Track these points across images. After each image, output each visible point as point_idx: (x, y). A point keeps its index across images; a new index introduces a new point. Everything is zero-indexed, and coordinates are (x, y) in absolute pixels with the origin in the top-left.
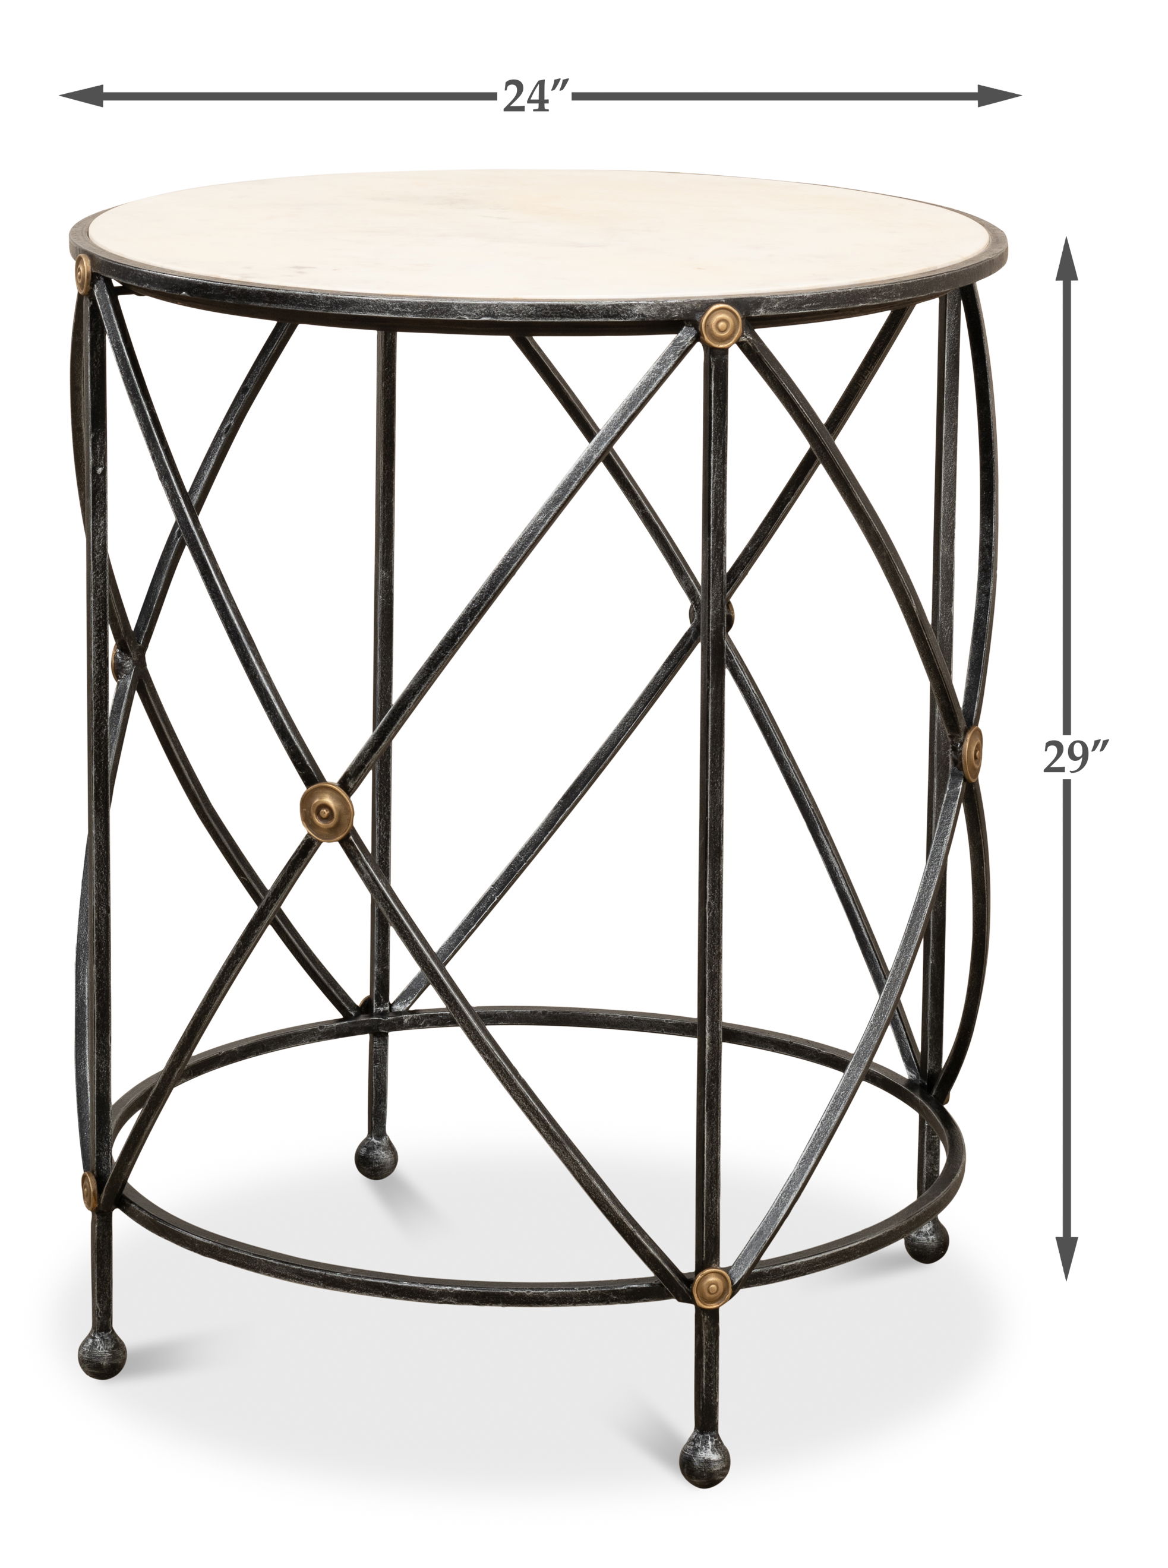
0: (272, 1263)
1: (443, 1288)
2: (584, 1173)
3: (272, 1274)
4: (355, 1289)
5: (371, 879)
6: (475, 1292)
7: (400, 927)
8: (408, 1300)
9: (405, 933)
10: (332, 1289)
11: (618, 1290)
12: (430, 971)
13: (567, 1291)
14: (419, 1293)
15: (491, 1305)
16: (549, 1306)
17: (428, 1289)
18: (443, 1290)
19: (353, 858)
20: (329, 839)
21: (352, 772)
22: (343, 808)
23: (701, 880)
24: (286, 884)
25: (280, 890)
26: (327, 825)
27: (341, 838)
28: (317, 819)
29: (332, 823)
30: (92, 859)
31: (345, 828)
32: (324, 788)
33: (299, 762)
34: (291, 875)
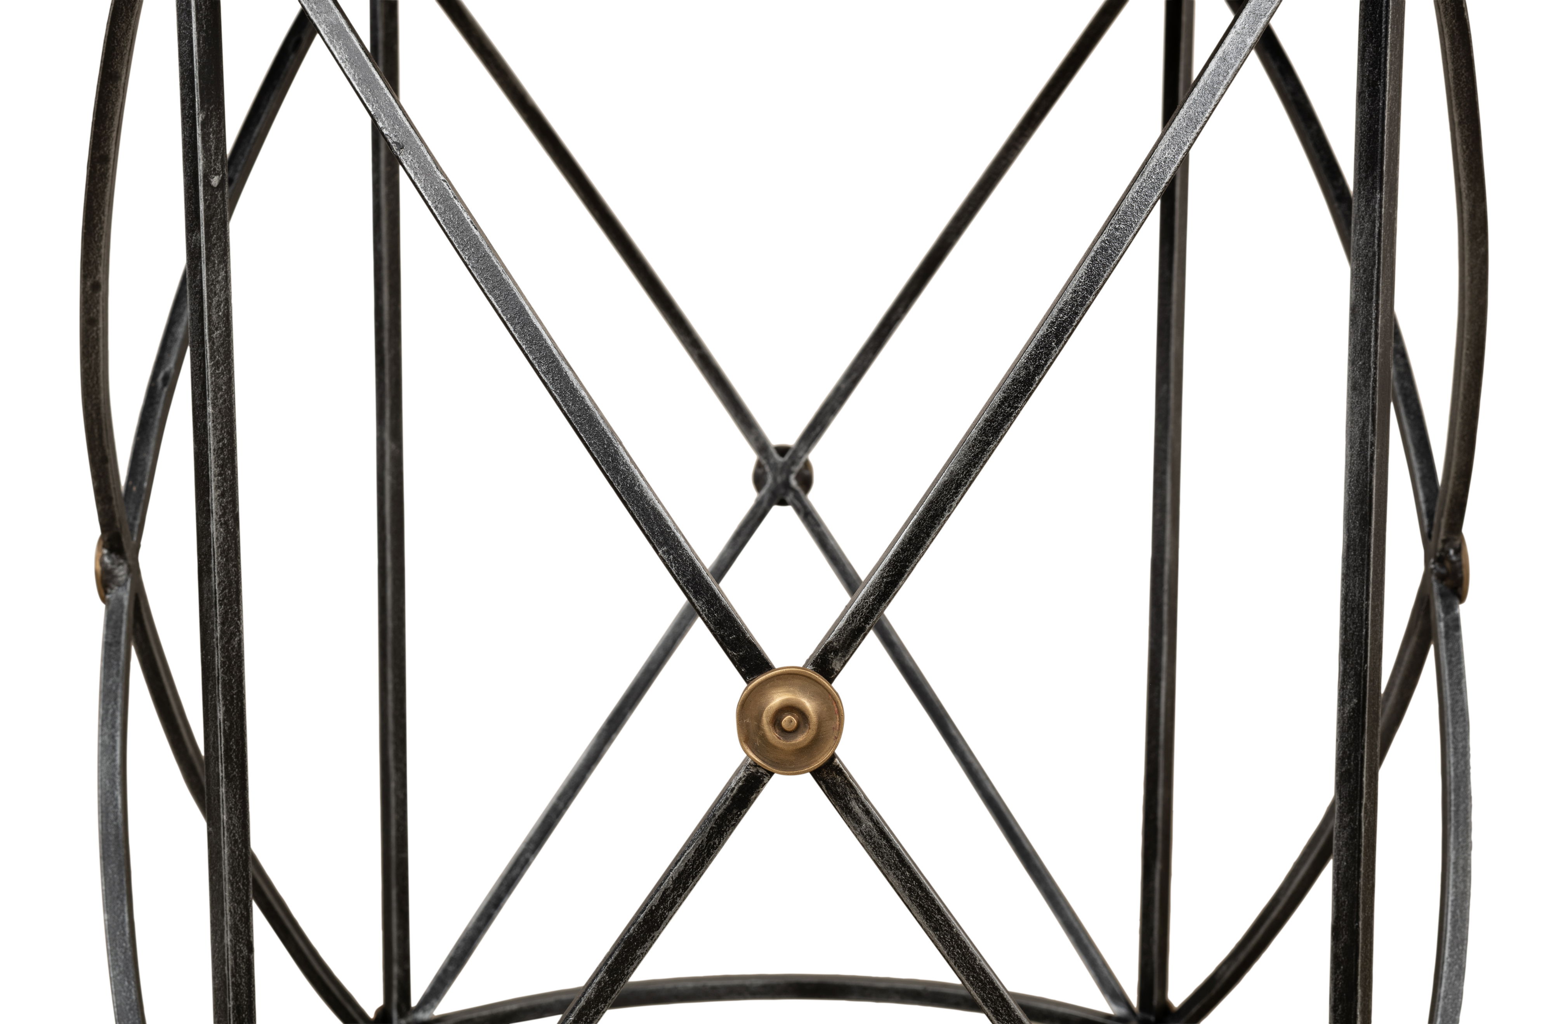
5: (875, 832)
7: (928, 910)
9: (937, 920)
12: (981, 981)
19: (841, 799)
20: (790, 767)
21: (839, 641)
22: (825, 709)
23: (1346, 771)
24: (703, 860)
25: (692, 873)
26: (794, 744)
27: (815, 765)
28: (771, 735)
29: (802, 739)
30: (221, 866)
31: (828, 747)
32: (790, 676)
33: (731, 635)
34: (715, 843)
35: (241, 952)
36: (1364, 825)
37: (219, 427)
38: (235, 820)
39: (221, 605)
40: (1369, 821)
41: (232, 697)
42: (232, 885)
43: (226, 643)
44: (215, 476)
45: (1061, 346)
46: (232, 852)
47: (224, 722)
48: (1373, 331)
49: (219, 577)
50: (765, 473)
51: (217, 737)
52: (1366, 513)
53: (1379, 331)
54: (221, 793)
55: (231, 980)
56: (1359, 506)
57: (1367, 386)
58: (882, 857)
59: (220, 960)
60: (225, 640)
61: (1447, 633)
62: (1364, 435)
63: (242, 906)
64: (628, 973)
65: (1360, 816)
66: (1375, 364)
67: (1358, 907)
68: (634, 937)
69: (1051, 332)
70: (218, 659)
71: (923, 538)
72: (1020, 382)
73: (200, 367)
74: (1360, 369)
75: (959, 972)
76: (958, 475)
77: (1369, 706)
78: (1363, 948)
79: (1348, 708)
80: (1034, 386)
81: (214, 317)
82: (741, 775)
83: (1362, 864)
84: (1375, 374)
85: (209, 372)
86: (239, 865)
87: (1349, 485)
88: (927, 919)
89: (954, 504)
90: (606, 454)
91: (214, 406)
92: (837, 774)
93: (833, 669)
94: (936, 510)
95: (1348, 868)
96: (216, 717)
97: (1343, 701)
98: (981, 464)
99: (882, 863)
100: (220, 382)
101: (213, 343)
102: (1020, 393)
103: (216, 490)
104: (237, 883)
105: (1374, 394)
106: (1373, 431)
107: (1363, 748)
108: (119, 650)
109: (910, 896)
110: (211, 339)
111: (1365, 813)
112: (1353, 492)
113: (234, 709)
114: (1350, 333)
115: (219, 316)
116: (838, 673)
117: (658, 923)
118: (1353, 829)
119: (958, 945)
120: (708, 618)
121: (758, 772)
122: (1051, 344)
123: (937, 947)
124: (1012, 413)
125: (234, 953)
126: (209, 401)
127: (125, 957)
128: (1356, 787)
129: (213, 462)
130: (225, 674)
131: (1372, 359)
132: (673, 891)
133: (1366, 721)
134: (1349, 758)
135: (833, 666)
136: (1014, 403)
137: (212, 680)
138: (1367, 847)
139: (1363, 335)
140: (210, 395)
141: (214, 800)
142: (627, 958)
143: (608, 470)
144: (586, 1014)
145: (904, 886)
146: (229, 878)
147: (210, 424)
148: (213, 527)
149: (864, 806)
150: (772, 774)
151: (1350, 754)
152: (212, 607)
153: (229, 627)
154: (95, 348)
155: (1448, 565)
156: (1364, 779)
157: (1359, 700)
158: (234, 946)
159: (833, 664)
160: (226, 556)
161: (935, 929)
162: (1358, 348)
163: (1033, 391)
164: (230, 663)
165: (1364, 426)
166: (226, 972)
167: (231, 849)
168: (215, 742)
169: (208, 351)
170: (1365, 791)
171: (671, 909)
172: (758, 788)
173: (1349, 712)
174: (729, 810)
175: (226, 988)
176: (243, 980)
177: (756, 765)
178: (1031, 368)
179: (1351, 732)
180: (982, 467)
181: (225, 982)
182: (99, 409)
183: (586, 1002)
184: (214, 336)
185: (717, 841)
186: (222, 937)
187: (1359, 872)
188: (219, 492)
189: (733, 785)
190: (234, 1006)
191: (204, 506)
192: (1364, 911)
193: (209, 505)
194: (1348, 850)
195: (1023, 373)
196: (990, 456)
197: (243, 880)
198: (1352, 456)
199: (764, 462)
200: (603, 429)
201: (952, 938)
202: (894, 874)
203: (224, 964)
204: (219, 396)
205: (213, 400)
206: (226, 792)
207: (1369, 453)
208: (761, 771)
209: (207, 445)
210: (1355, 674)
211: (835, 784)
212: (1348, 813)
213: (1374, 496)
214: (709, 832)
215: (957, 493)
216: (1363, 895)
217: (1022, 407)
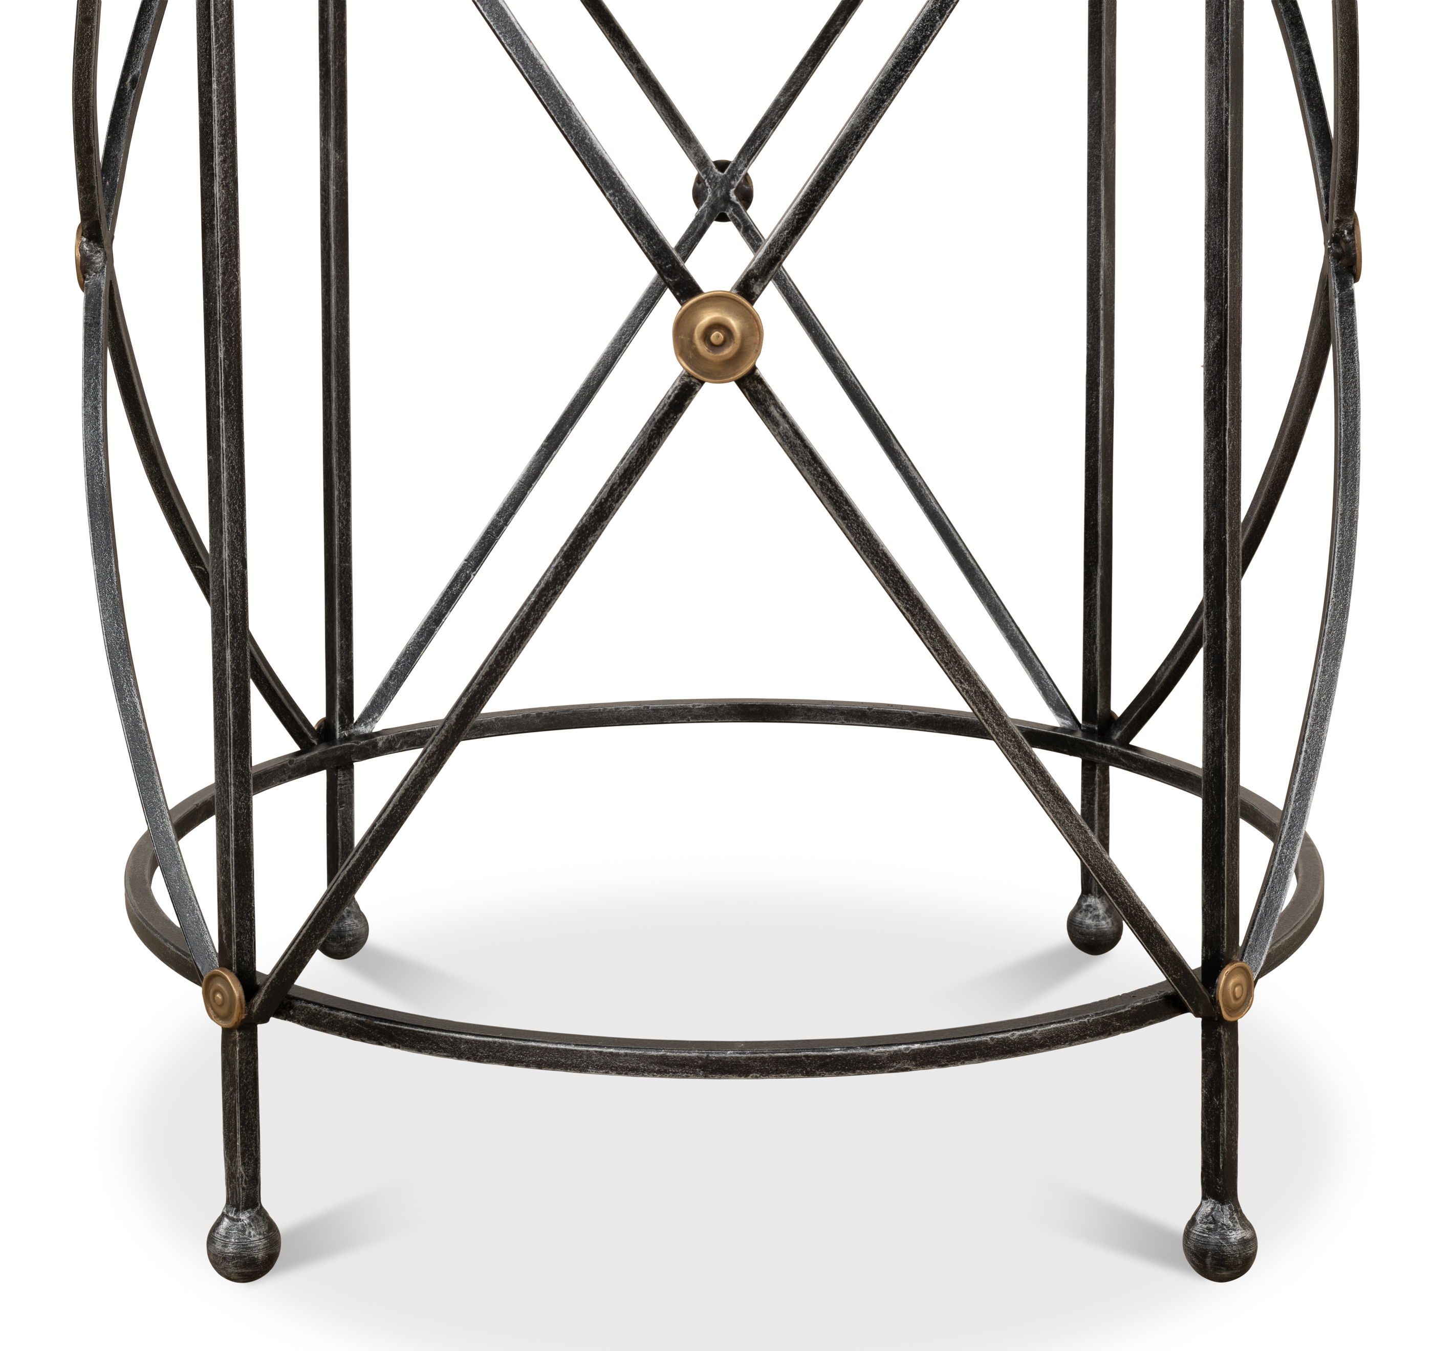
0: (611, 1053)
1: (895, 1048)
2: (1094, 843)
3: (612, 1070)
4: (758, 1071)
5: (791, 433)
6: (941, 1046)
7: (837, 501)
8: (842, 1075)
9: (845, 510)
10: (720, 1078)
11: (1121, 1013)
12: (884, 564)
13: (1062, 1025)
14: (859, 1062)
15: (963, 1063)
16: (1039, 1052)
17: (872, 1054)
18: (895, 1051)
19: (762, 404)
20: (718, 376)
21: (759, 269)
22: (748, 326)
23: (1212, 400)
24: (645, 458)
25: (635, 469)
26: (721, 356)
27: (740, 375)
28: (702, 348)
29: (728, 352)
30: (220, 489)
31: (750, 358)
32: (717, 299)
33: (667, 264)
34: (655, 443)
35: (237, 567)
36: (1229, 447)
37: (222, 101)
38: (232, 448)
39: (222, 257)
40: (1233, 443)
41: (231, 339)
42: (230, 506)
43: (226, 291)
44: (218, 144)
45: (944, 19)
46: (230, 476)
47: (224, 361)
48: (1224, 11)
49: (221, 232)
50: (705, 187)
51: (218, 374)
52: (1223, 171)
53: (1230, 12)
54: (221, 424)
55: (228, 592)
56: (1217, 164)
57: (1220, 60)
58: (798, 455)
59: (218, 574)
60: (226, 288)
61: (1341, 307)
62: (1220, 102)
63: (238, 525)
64: (581, 558)
65: (1225, 439)
66: (1227, 40)
67: (1225, 521)
68: (587, 526)
69: (935, 8)
70: (220, 305)
71: (829, 181)
72: (909, 49)
73: (206, 49)
74: (1215, 45)
75: (864, 556)
76: (857, 128)
77: (1230, 341)
78: (1230, 558)
79: (1212, 344)
80: (922, 53)
81: (219, 6)
82: (677, 384)
83: (1228, 482)
84: (1227, 48)
85: (214, 53)
86: (235, 489)
87: (1209, 147)
88: (836, 510)
89: (855, 152)
90: (561, 112)
91: (218, 83)
92: (758, 383)
93: (754, 293)
94: (839, 157)
95: (1216, 486)
96: (217, 357)
97: (1208, 338)
98: (877, 119)
99: (798, 460)
100: (224, 62)
101: (218, 28)
102: (910, 59)
103: (219, 157)
104: (234, 505)
105: (1226, 66)
106: (1227, 98)
107: (1226, 379)
108: (98, 330)
109: (822, 489)
110: (216, 24)
111: (1229, 437)
112: (1212, 153)
113: (232, 350)
114: (1206, 13)
115: (223, 5)
116: (758, 296)
117: (606, 514)
118: (1219, 452)
119: (863, 532)
120: (648, 250)
121: (691, 381)
122: (935, 17)
123: (845, 534)
124: (903, 76)
125: (231, 567)
126: (214, 79)
127: (114, 603)
128: (1221, 414)
129: (217, 131)
130: (226, 318)
131: (1225, 35)
132: (619, 485)
133: (1228, 354)
134: (1214, 388)
135: (754, 290)
136: (905, 67)
137: (214, 324)
138: (1232, 467)
139: (1217, 14)
140: (215, 74)
141: (215, 431)
142: (580, 545)
143: (563, 125)
144: (545, 595)
145: (816, 480)
146: (227, 500)
147: (215, 99)
148: (216, 189)
149: (781, 410)
150: (702, 383)
151: (1215, 385)
152: (215, 258)
153: (228, 277)
154: (88, 45)
155: (1343, 244)
156: (1227, 406)
157: (1221, 336)
158: (231, 561)
159: (754, 288)
160: (227, 215)
161: (843, 518)
162: (1213, 26)
163: (921, 57)
164: (230, 309)
165: (1220, 94)
166: (225, 584)
167: (229, 473)
168: (216, 379)
169: (214, 35)
170: (1228, 417)
171: (617, 501)
172: (691, 395)
173: (1213, 348)
174: (666, 414)
175: (224, 598)
176: (239, 592)
177: (689, 375)
178: (919, 38)
179: (1215, 365)
180: (878, 121)
181: (223, 594)
182: (88, 101)
183: (546, 585)
184: (219, 22)
185: (656, 441)
186: (221, 553)
187: (1225, 490)
188: (222, 158)
189: (670, 393)
190: (230, 614)
191: (208, 170)
192: (1231, 525)
193: (213, 170)
194: (1215, 470)
195: (912, 42)
196: (885, 112)
197: (239, 502)
198: (1210, 121)
199: (703, 177)
200: (559, 92)
201: (858, 526)
202: (808, 470)
203: (222, 577)
204: (222, 74)
205: (217, 78)
206: (226, 423)
207: (1224, 117)
208: (694, 380)
209: (212, 117)
210: (1218, 313)
211: (756, 392)
212: (1214, 438)
213: (1229, 156)
214: (650, 434)
215: (857, 143)
216: (1229, 510)
217: (911, 71)
